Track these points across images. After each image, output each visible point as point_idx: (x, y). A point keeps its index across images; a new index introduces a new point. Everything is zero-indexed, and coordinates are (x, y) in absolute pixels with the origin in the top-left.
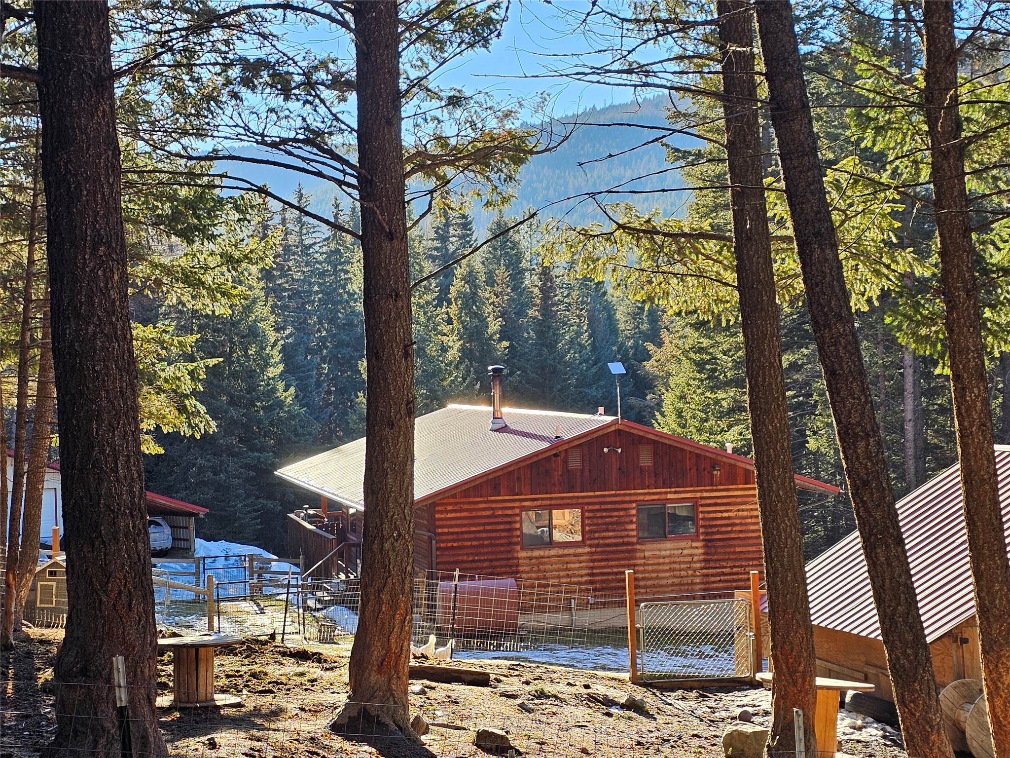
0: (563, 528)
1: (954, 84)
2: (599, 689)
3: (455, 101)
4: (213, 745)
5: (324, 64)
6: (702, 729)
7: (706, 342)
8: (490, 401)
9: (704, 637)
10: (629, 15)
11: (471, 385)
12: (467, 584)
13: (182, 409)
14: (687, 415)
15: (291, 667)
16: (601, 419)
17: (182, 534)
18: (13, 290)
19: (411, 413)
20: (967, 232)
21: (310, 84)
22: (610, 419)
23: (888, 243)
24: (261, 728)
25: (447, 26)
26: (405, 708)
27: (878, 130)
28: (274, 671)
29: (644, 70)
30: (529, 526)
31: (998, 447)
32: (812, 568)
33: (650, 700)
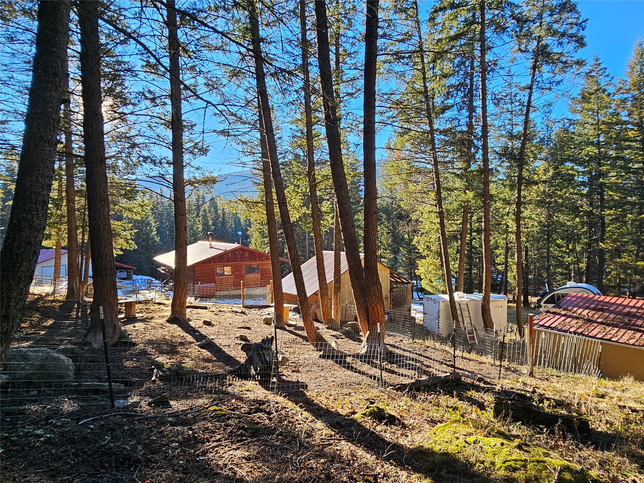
0: (227, 271)
1: (314, 170)
2: (235, 309)
3: (198, 169)
4: (134, 327)
5: (165, 158)
6: (259, 317)
7: (261, 227)
8: (209, 241)
9: (259, 296)
10: (241, 150)
11: (205, 237)
12: (202, 285)
13: (128, 243)
14: (257, 244)
15: (157, 307)
16: (236, 245)
17: (129, 274)
18: (81, 212)
19: (187, 244)
20: (317, 203)
21: (161, 163)
22: (238, 245)
23: (300, 205)
24: (147, 322)
25: (196, 150)
26: (185, 315)
27: (298, 180)
28: (152, 308)
29: (244, 164)
30: (219, 271)
31: (324, 251)
32: (283, 280)
33: (247, 311)
